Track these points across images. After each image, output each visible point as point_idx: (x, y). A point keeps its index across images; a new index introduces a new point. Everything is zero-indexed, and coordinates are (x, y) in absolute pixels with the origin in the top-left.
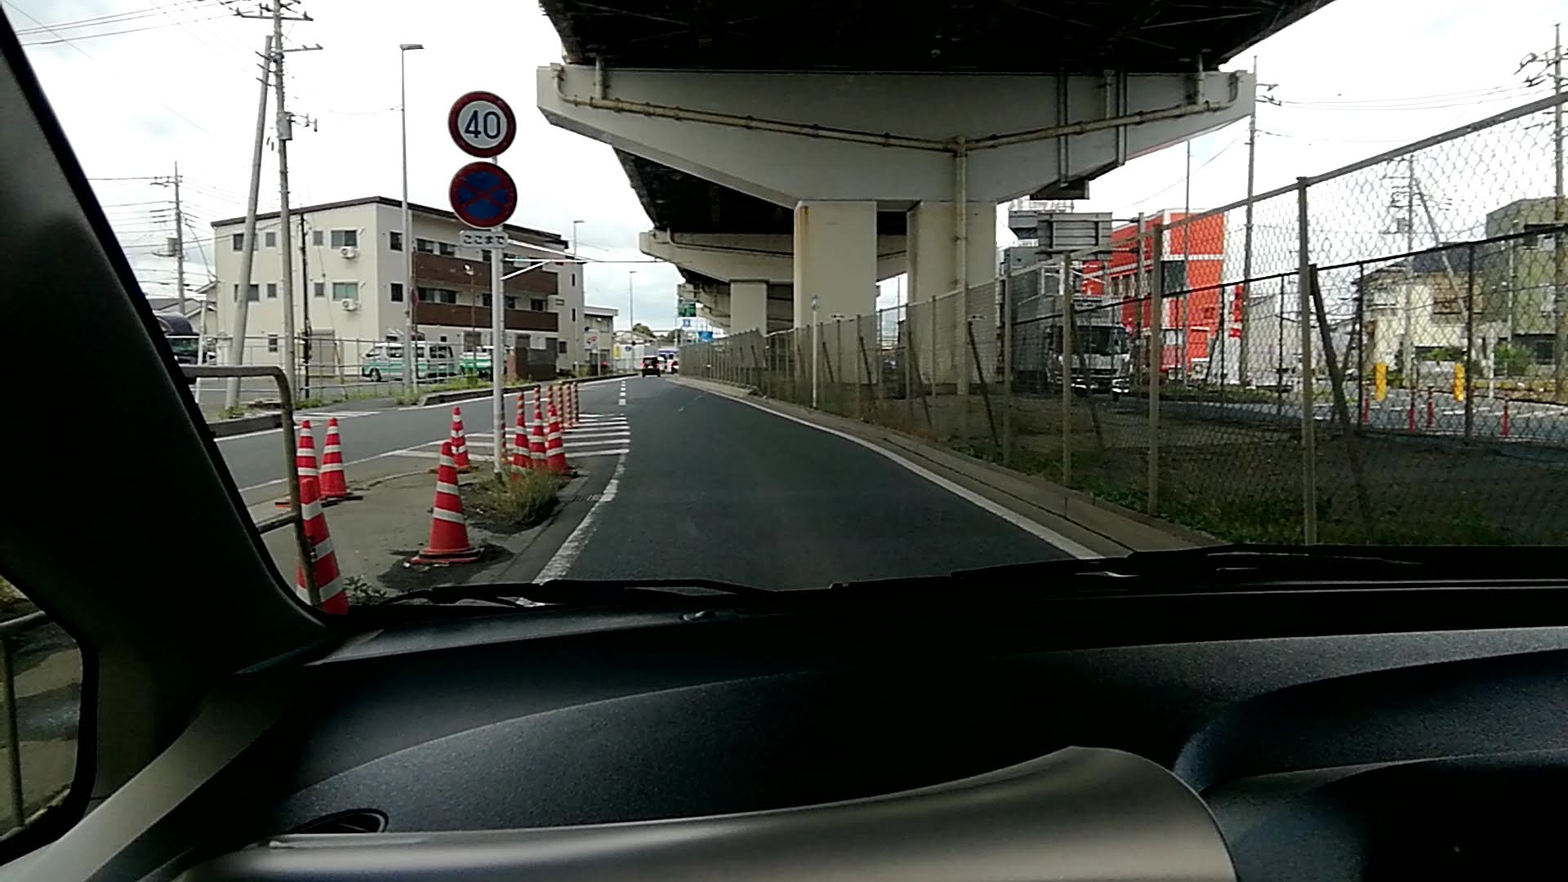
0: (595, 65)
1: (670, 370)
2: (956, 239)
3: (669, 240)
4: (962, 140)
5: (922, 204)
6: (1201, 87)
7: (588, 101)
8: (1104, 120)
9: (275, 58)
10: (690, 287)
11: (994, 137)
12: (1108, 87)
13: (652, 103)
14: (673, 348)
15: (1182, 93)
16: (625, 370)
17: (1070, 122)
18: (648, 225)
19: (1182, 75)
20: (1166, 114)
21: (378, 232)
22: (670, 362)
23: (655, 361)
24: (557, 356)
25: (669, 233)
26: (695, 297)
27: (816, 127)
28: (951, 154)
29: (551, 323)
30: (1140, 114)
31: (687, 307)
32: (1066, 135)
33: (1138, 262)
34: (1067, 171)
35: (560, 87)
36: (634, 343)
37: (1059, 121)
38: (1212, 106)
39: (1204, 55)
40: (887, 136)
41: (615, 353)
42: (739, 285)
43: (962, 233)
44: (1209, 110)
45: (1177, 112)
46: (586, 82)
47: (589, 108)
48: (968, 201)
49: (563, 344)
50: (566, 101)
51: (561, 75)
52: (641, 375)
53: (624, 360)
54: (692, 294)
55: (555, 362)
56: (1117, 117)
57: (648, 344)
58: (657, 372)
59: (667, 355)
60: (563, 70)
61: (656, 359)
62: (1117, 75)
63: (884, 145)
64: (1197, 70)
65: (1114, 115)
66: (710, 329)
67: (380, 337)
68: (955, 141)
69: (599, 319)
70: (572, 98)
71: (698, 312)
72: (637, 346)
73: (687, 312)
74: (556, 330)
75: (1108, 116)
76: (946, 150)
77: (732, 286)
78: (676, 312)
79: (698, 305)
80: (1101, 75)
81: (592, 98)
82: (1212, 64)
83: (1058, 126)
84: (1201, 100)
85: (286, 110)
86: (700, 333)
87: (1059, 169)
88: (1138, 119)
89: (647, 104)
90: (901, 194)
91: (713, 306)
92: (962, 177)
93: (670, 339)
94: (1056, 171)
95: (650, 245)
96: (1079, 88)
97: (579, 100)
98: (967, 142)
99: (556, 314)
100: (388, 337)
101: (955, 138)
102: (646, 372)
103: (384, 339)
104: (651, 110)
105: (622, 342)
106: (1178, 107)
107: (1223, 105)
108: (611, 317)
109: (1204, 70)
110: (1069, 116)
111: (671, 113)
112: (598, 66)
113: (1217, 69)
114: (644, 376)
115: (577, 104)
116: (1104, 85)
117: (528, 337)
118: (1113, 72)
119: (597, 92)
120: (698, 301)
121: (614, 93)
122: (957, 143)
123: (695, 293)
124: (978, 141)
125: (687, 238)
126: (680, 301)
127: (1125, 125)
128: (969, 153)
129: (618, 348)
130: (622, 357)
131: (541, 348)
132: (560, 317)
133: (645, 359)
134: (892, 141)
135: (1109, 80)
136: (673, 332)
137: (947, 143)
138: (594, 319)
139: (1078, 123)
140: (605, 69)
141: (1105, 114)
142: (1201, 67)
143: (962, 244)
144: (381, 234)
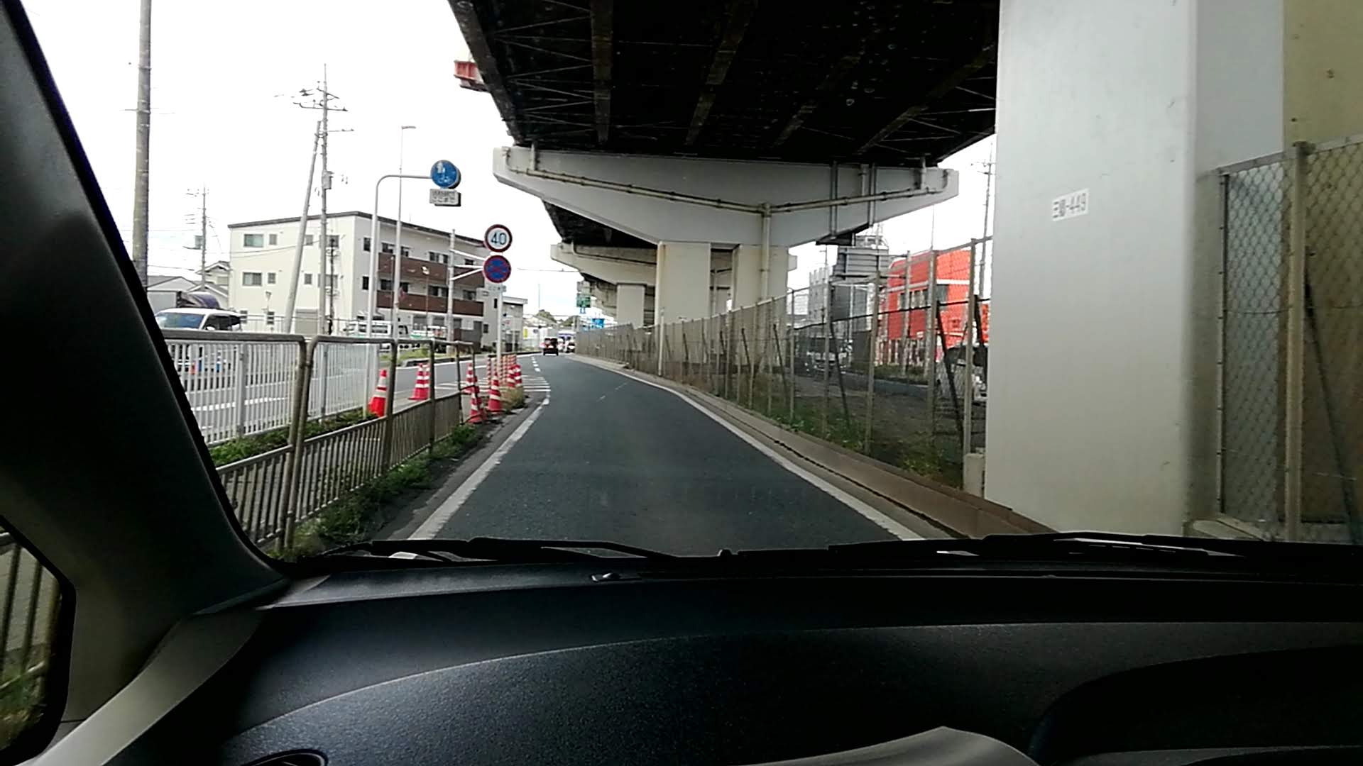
0: (530, 147)
1: (566, 350)
2: (762, 270)
3: (573, 251)
4: (768, 206)
5: (741, 247)
6: (924, 177)
7: (525, 171)
8: (861, 197)
9: (322, 136)
10: (587, 284)
11: (789, 205)
12: (864, 176)
13: (566, 173)
14: (571, 332)
15: (912, 181)
16: (532, 348)
17: (839, 197)
18: (558, 239)
19: (912, 169)
20: (900, 194)
21: (355, 238)
22: (567, 343)
23: (554, 342)
24: (481, 336)
25: (572, 245)
26: (591, 291)
27: (673, 194)
28: (759, 215)
29: (478, 309)
30: (884, 194)
31: (583, 299)
32: (836, 205)
33: (905, 284)
34: (836, 227)
35: (507, 160)
36: (540, 327)
37: (831, 195)
38: (930, 191)
39: (927, 157)
40: (719, 201)
41: (524, 334)
42: (624, 287)
43: (766, 267)
44: (928, 193)
45: (908, 193)
46: (526, 158)
47: (525, 176)
48: (771, 246)
49: (486, 326)
50: (512, 170)
51: (508, 153)
52: (542, 354)
53: (531, 340)
54: (588, 290)
55: (480, 340)
56: (870, 195)
57: (550, 328)
58: (555, 351)
59: (566, 337)
60: (509, 151)
61: (556, 340)
62: (870, 167)
63: (718, 207)
64: (921, 167)
65: (867, 193)
66: (602, 316)
67: (353, 317)
68: (763, 206)
69: (513, 306)
70: (514, 168)
71: (593, 303)
72: (542, 329)
73: (583, 304)
74: (482, 315)
75: (863, 194)
76: (757, 212)
77: (619, 287)
78: (575, 305)
79: (592, 298)
80: (859, 167)
81: (528, 170)
82: (932, 162)
83: (831, 200)
84: (923, 186)
85: (328, 170)
86: (594, 320)
87: (831, 227)
88: (882, 197)
89: (564, 175)
90: (725, 240)
91: (605, 300)
92: (767, 229)
93: (568, 324)
94: (828, 228)
95: (558, 255)
96: (846, 176)
97: (519, 170)
98: (771, 207)
99: (482, 303)
100: (359, 317)
101: (763, 204)
102: (546, 351)
103: (355, 318)
104: (566, 178)
105: (530, 326)
106: (909, 190)
107: (937, 190)
108: (522, 305)
109: (927, 166)
110: (838, 192)
111: (579, 181)
112: (533, 148)
113: (936, 166)
114: (544, 354)
115: (518, 172)
116: (861, 174)
117: (460, 320)
118: (867, 165)
119: (532, 165)
120: (593, 296)
121: (541, 167)
122: (764, 208)
123: (591, 289)
124: (779, 207)
125: (586, 249)
126: (578, 295)
127: (874, 201)
128: (773, 214)
129: (526, 330)
130: (529, 338)
131: (469, 329)
132: (485, 305)
133: (546, 339)
134: (722, 205)
135: (865, 172)
136: (571, 318)
137: (758, 207)
138: (508, 306)
139: (844, 198)
140: (537, 149)
141: (861, 192)
142: (924, 165)
143: (765, 273)
144: (357, 239)
